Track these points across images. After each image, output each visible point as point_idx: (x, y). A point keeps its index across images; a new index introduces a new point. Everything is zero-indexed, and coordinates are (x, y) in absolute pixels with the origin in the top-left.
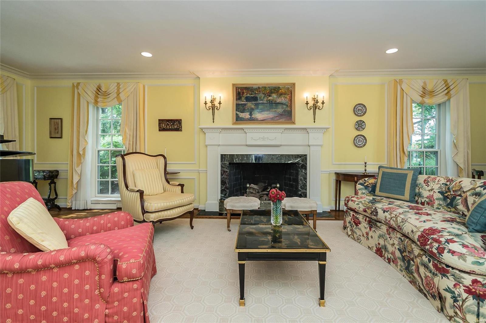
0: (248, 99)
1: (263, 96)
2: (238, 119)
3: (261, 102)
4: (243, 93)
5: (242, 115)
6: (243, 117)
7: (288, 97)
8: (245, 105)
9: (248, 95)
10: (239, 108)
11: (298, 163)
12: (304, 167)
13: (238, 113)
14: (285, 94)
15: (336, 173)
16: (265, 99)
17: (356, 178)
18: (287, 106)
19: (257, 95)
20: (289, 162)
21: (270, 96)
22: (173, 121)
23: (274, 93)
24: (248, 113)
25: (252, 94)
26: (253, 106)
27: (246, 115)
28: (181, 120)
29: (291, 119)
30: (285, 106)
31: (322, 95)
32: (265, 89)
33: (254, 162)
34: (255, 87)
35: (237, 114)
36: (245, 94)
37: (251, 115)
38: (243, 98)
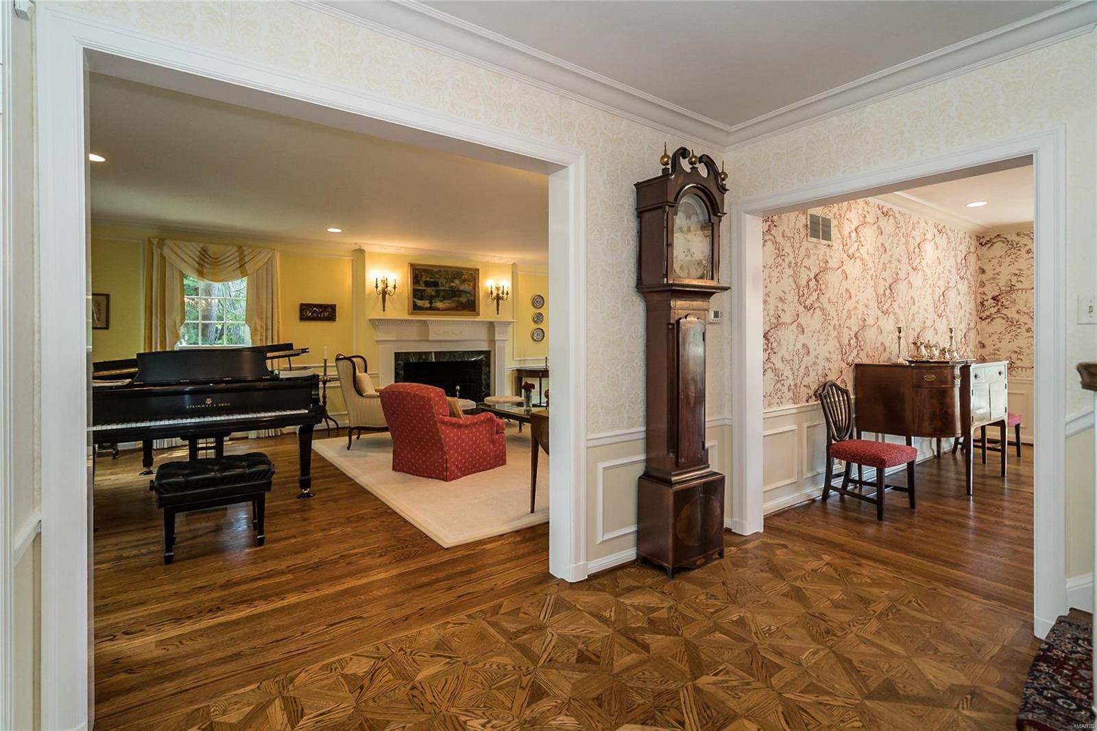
0: (427, 284)
1: (445, 281)
2: (416, 308)
3: (442, 288)
4: (422, 276)
5: (420, 303)
6: (422, 305)
7: (471, 284)
8: (424, 290)
9: (428, 279)
10: (417, 294)
11: (481, 360)
12: (488, 365)
13: (416, 300)
14: (469, 281)
15: (517, 370)
16: (447, 286)
17: (541, 374)
18: (471, 294)
19: (437, 280)
20: (473, 359)
21: (452, 282)
22: (324, 307)
23: (457, 278)
24: (428, 301)
25: (432, 278)
26: (433, 293)
27: (426, 304)
28: (335, 305)
29: (474, 310)
30: (468, 295)
31: (505, 283)
32: (447, 274)
33: (434, 360)
34: (435, 269)
35: (414, 301)
36: (424, 277)
37: (431, 303)
38: (422, 283)
